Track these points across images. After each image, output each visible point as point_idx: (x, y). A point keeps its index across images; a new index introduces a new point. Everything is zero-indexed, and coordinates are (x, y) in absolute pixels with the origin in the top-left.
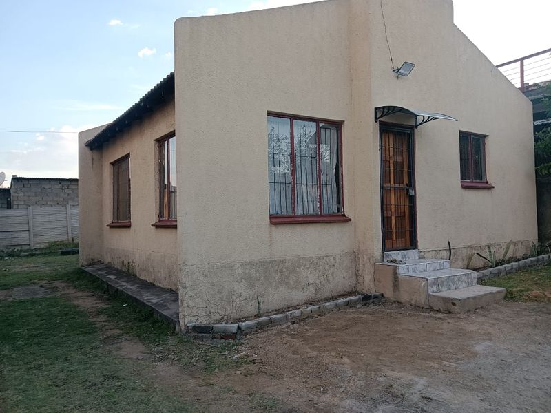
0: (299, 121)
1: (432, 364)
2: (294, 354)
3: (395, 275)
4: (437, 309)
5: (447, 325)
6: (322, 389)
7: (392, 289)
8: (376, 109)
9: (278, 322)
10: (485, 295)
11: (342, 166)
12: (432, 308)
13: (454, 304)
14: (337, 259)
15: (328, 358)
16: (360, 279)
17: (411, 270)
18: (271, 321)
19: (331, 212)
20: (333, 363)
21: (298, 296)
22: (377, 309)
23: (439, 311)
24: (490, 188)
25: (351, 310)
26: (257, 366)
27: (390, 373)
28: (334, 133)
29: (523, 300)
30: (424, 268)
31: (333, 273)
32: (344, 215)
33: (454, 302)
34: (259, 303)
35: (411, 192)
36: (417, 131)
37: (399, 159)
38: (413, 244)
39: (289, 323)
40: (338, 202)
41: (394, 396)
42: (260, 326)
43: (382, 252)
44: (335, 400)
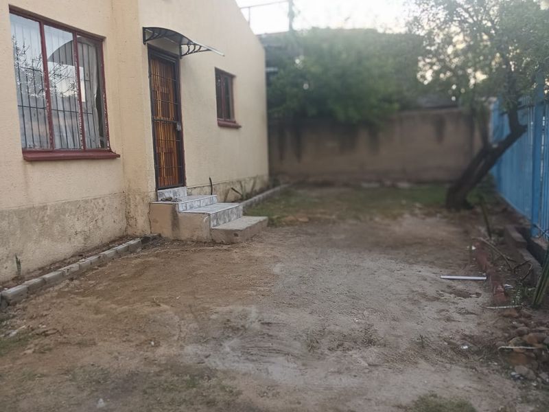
0: (52, 28)
1: (249, 292)
2: (96, 314)
3: (175, 213)
4: (220, 241)
5: (236, 254)
6: (153, 343)
7: (170, 228)
8: (144, 29)
9: (55, 281)
10: (256, 224)
11: (105, 92)
12: (215, 241)
13: (236, 235)
14: (106, 201)
15: (145, 309)
16: (132, 222)
17: (188, 208)
18: (44, 282)
19: (94, 147)
20: (153, 313)
21: (64, 249)
22: (159, 250)
23: (222, 243)
24: (237, 127)
25: (132, 255)
26: (53, 338)
27: (219, 309)
28: (92, 51)
29: (283, 226)
30: (199, 204)
31: (103, 217)
32: (110, 151)
33: (237, 233)
34: (19, 263)
35: (179, 127)
36: (182, 61)
37: (165, 90)
38: (181, 181)
39: (67, 281)
40: (101, 134)
41: (235, 330)
42: (31, 290)
43: (156, 191)
44: (174, 351)
